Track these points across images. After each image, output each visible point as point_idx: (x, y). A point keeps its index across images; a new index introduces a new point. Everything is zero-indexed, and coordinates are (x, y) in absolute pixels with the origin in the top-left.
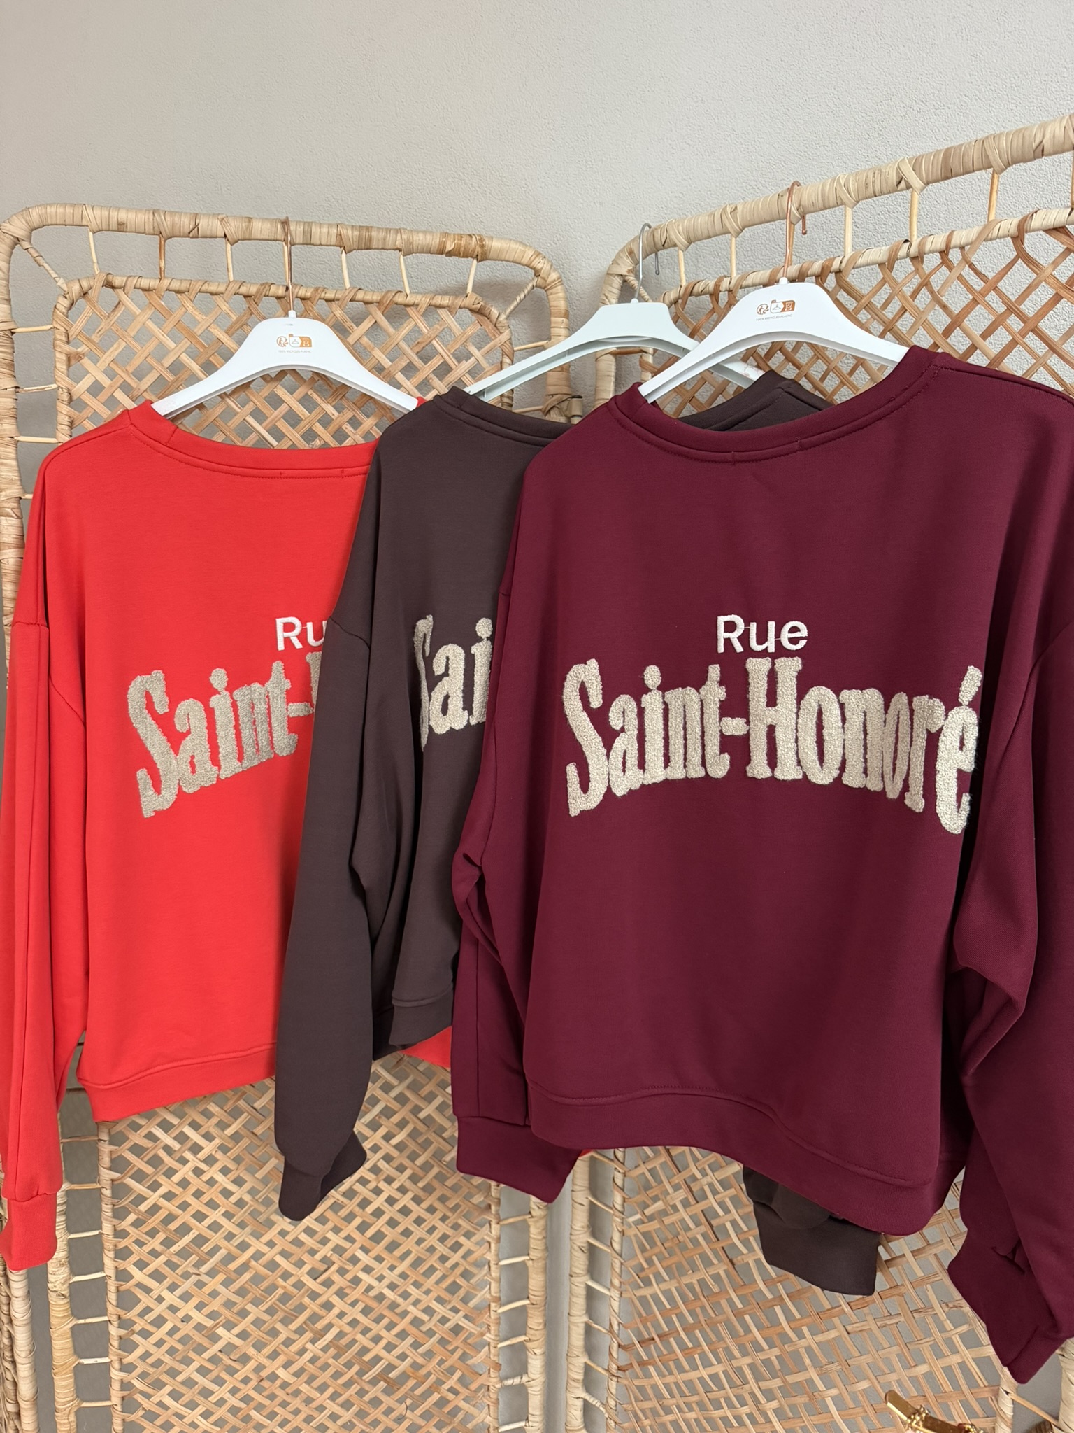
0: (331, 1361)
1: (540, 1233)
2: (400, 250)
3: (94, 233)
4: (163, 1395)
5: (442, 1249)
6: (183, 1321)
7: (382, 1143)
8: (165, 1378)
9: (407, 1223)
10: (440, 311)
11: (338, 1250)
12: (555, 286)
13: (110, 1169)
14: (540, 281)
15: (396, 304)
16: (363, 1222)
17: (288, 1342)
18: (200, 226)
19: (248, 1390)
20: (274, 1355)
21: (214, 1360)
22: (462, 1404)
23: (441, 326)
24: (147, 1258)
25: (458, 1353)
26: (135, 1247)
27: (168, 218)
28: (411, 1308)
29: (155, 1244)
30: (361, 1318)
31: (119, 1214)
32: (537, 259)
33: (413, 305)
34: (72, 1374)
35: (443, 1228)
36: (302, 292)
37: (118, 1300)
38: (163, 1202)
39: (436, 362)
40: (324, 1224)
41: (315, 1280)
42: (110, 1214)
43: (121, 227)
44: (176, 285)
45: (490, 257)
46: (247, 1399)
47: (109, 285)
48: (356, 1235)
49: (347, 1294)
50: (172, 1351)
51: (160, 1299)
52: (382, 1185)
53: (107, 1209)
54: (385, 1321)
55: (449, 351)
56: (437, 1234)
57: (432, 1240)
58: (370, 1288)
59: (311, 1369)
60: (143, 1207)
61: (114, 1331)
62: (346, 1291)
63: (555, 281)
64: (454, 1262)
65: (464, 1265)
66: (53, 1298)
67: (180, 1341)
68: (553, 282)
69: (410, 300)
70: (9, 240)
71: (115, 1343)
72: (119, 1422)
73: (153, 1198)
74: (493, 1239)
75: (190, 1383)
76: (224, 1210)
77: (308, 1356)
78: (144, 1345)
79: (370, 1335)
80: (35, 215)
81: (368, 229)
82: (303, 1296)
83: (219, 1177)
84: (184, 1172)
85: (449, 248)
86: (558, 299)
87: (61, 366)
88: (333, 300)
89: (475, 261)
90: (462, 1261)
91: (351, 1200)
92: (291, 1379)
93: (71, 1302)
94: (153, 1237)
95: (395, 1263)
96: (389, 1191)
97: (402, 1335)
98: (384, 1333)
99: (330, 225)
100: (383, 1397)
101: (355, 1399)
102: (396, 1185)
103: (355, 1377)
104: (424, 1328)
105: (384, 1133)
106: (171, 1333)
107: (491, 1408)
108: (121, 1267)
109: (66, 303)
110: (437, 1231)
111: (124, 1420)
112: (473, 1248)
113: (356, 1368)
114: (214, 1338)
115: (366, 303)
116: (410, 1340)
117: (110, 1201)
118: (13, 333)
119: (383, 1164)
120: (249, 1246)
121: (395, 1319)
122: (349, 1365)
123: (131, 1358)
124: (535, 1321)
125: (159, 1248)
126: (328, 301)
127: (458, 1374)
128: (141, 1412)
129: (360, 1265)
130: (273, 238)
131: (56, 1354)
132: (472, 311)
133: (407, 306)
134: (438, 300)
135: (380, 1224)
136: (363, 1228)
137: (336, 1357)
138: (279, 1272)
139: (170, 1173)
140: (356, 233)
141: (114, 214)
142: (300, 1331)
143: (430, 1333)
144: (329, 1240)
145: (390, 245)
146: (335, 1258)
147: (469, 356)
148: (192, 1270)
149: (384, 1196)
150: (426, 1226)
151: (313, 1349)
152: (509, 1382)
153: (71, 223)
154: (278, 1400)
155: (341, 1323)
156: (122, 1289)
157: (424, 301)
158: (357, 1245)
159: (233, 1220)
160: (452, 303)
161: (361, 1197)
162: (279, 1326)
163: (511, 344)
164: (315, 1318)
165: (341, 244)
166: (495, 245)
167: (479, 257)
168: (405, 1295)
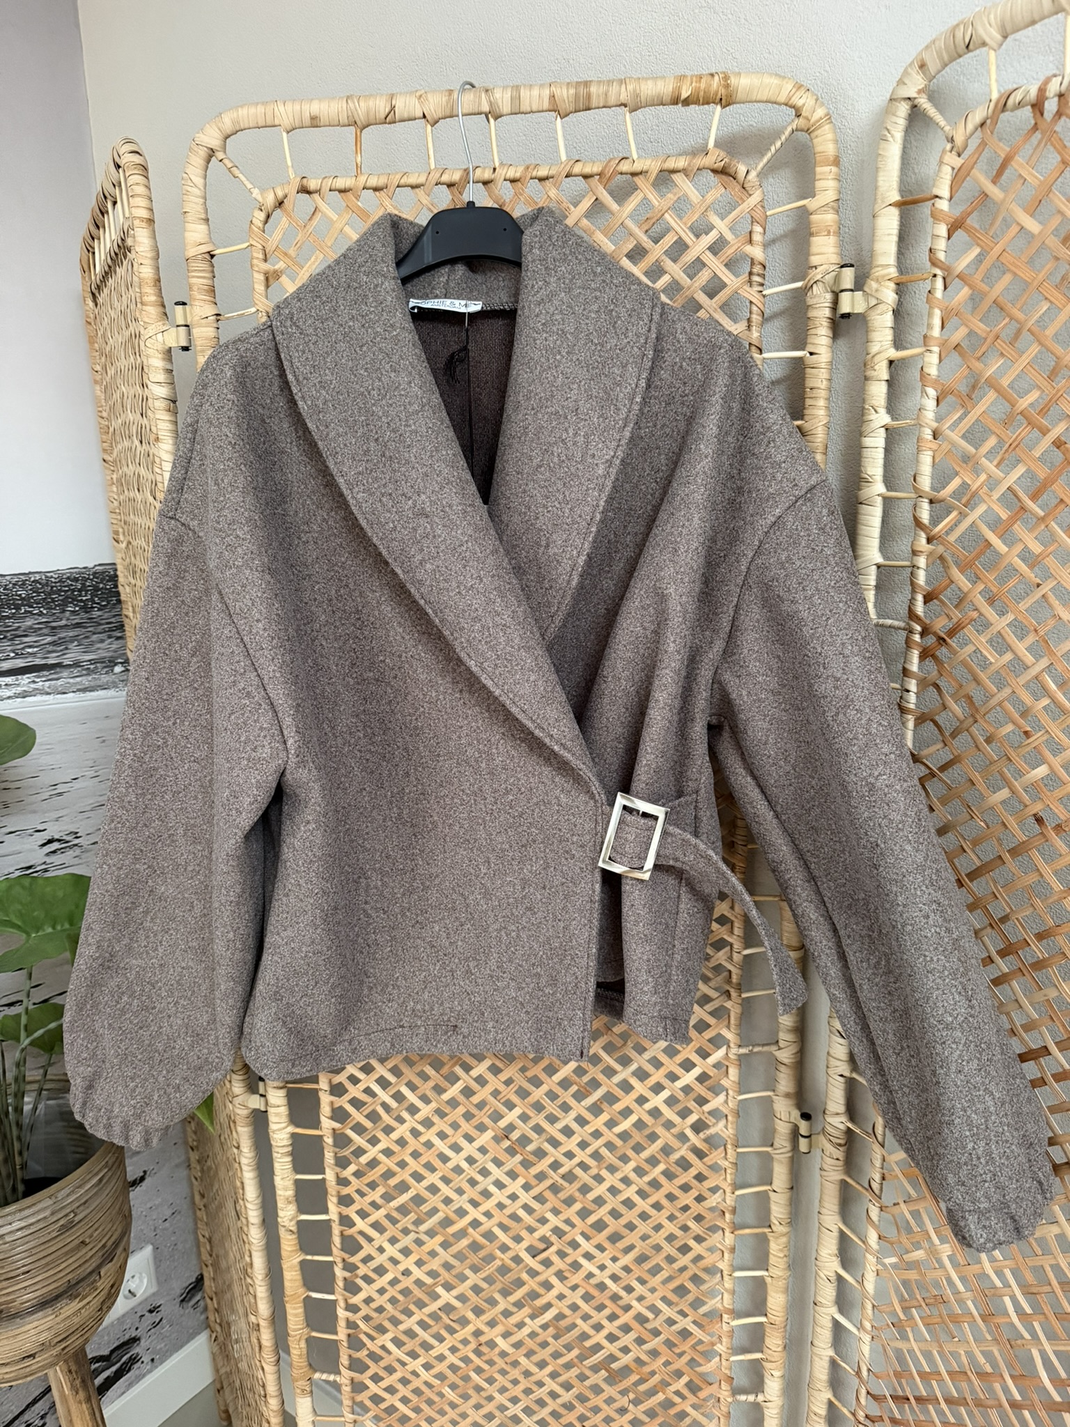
0: (550, 1340)
1: (781, 1250)
2: (625, 106)
3: (288, 132)
4: (386, 1339)
5: (668, 1249)
6: (403, 1274)
7: (604, 1129)
8: (387, 1324)
9: (630, 1216)
10: (675, 177)
11: (558, 1232)
12: (820, 127)
13: (332, 1118)
14: (801, 122)
15: (621, 173)
16: (584, 1208)
17: (507, 1314)
18: (396, 109)
19: (468, 1351)
20: (492, 1324)
21: (434, 1316)
22: (689, 1410)
23: (675, 195)
24: (369, 1209)
25: (685, 1358)
26: (356, 1196)
27: (362, 104)
28: (635, 1303)
29: (376, 1196)
30: (581, 1303)
31: (342, 1163)
32: (798, 93)
33: (641, 173)
34: (302, 1305)
35: (670, 1228)
36: (511, 173)
37: (342, 1243)
38: (382, 1157)
39: (669, 240)
40: (543, 1204)
41: (533, 1257)
42: (332, 1162)
43: (315, 122)
44: (373, 182)
45: (738, 99)
46: (466, 1360)
47: (304, 190)
48: (576, 1220)
49: (567, 1278)
50: (393, 1301)
51: (381, 1250)
52: (604, 1173)
53: (329, 1157)
54: (607, 1312)
55: (685, 224)
56: (663, 1233)
57: (659, 1238)
58: (590, 1275)
59: (530, 1343)
60: (364, 1159)
61: (339, 1273)
62: (566, 1274)
63: (821, 119)
64: (682, 1265)
65: (693, 1269)
66: (282, 1232)
67: (401, 1292)
68: (818, 121)
69: (637, 167)
70: (203, 153)
71: (340, 1283)
72: (346, 1357)
73: (373, 1152)
74: (727, 1248)
75: (411, 1334)
76: (441, 1174)
77: (526, 1331)
78: (367, 1291)
79: (591, 1322)
80: (227, 122)
81: (587, 84)
82: (521, 1271)
83: (436, 1141)
84: (402, 1131)
85: (684, 95)
86: (825, 143)
87: (260, 287)
88: (547, 178)
89: (719, 107)
90: (691, 1265)
91: (571, 1183)
92: (510, 1350)
93: (299, 1238)
94: (373, 1189)
95: (618, 1255)
96: (611, 1180)
97: (626, 1329)
98: (605, 1322)
99: (542, 86)
100: (604, 1386)
101: (575, 1382)
102: (619, 1175)
103: (576, 1360)
104: (649, 1326)
105: (606, 1119)
106: (394, 1282)
107: (722, 1420)
108: (344, 1213)
109: (262, 216)
110: (662, 1231)
111: (350, 1356)
112: (704, 1254)
113: (575, 1352)
114: (436, 1297)
115: (586, 177)
116: (632, 1335)
117: (332, 1149)
118: (212, 256)
119: (604, 1152)
120: (466, 1213)
121: (619, 1311)
122: (569, 1348)
123: (357, 1299)
124: (774, 1342)
125: (379, 1201)
126: (541, 179)
127: (685, 1379)
128: (365, 1352)
129: (580, 1251)
130: (476, 111)
131: (287, 1284)
132: (714, 171)
133: (634, 174)
134: (671, 164)
135: (602, 1213)
136: (584, 1213)
137: (556, 1337)
138: (496, 1244)
139: (388, 1130)
140: (572, 91)
141: (306, 107)
142: (519, 1305)
143: (656, 1333)
144: (548, 1221)
145: (612, 101)
146: (554, 1239)
147: (709, 228)
148: (411, 1227)
149: (606, 1185)
150: (651, 1222)
151: (533, 1325)
152: (743, 1398)
153: (264, 124)
154: (496, 1367)
155: (560, 1304)
156: (346, 1233)
157: (653, 166)
158: (577, 1230)
159: (451, 1185)
160: (689, 165)
161: (581, 1183)
162: (497, 1296)
163: (763, 207)
164: (534, 1295)
165: (554, 109)
166: (743, 83)
167: (723, 101)
168: (629, 1289)
